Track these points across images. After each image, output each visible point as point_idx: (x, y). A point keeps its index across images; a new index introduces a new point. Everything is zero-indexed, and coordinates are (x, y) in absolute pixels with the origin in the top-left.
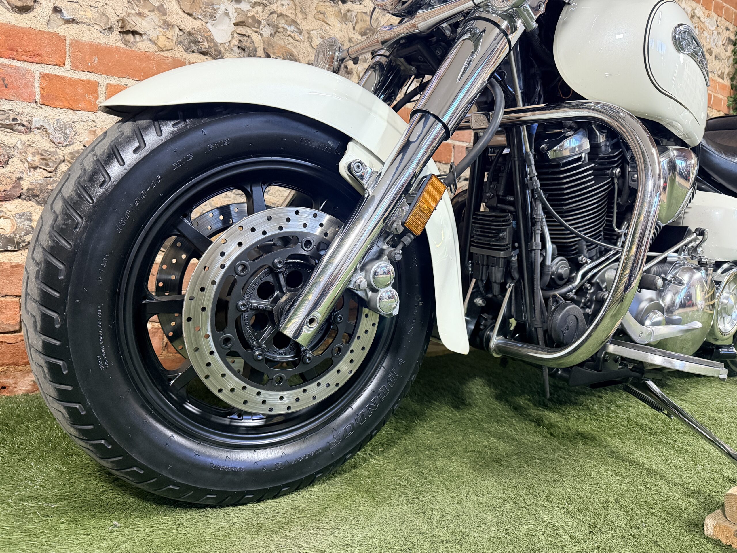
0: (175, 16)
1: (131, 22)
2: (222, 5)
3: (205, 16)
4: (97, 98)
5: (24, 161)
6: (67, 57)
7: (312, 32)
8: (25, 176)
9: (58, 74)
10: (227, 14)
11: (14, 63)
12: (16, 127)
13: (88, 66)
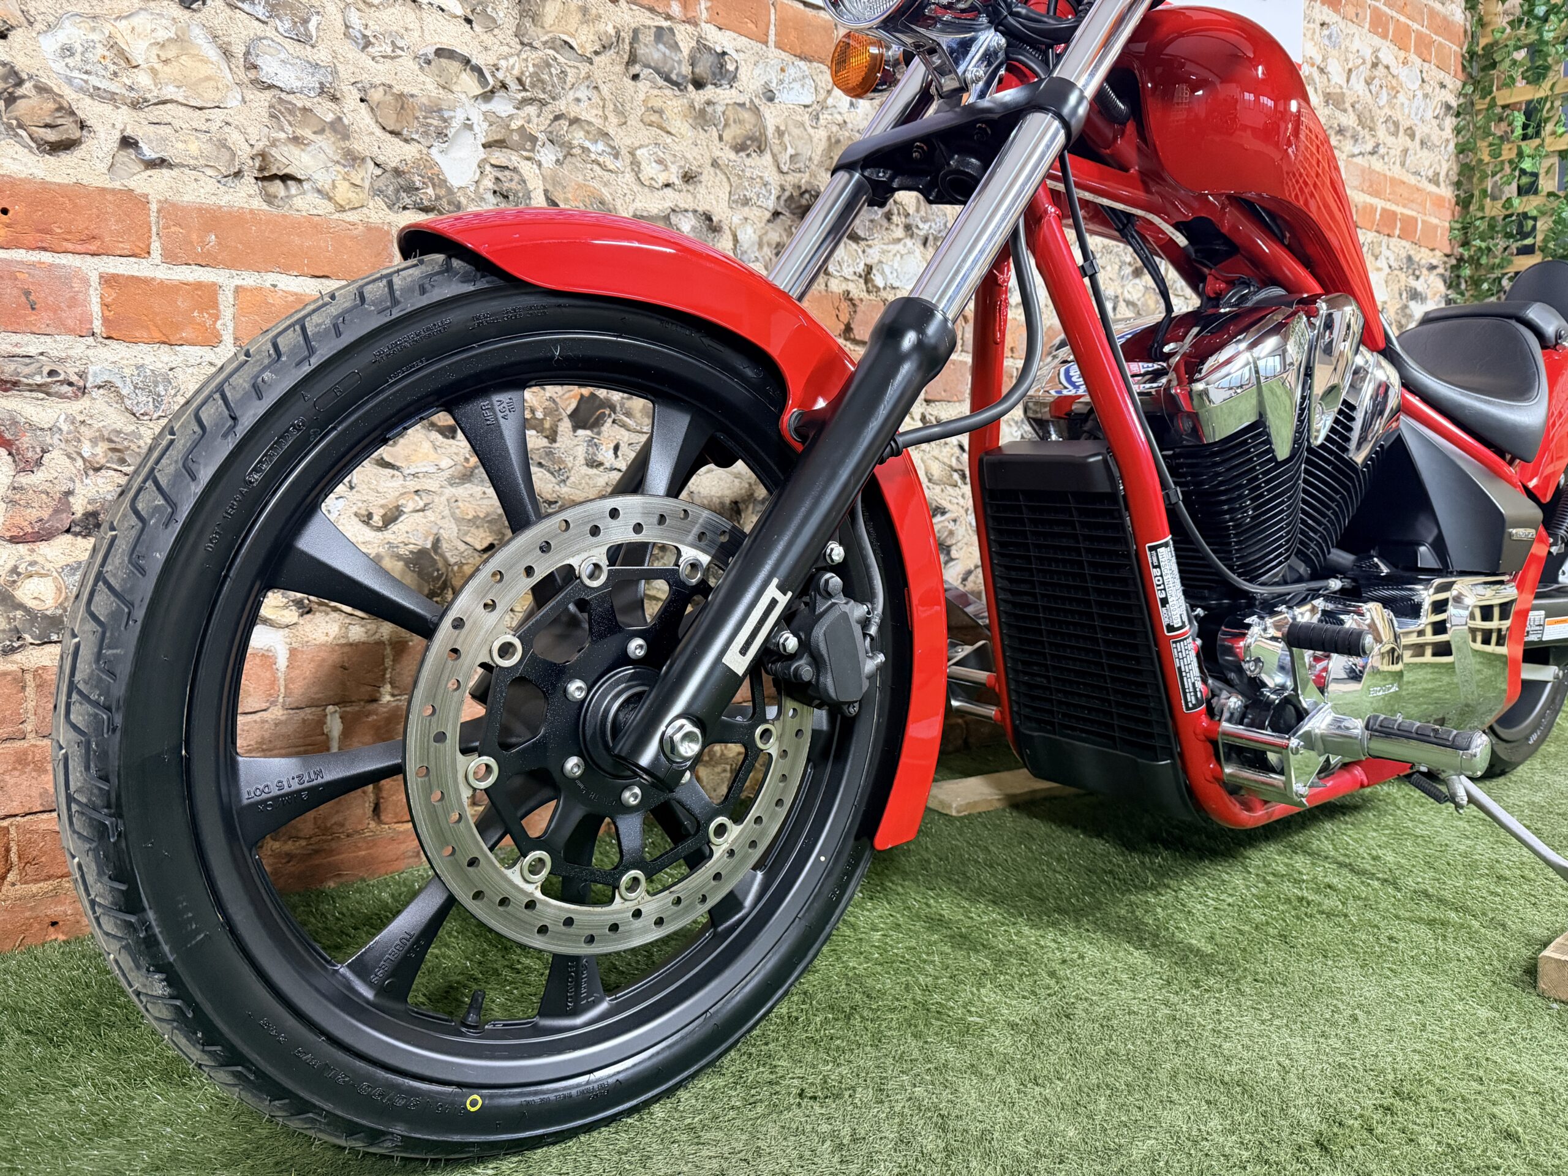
0: (366, 139)
1: (279, 157)
2: (458, 110)
3: (426, 134)
4: (217, 317)
5: (75, 455)
6: (154, 237)
7: (638, 152)
8: (79, 488)
9: (136, 274)
10: (468, 126)
11: (46, 257)
12: (55, 388)
13: (197, 254)
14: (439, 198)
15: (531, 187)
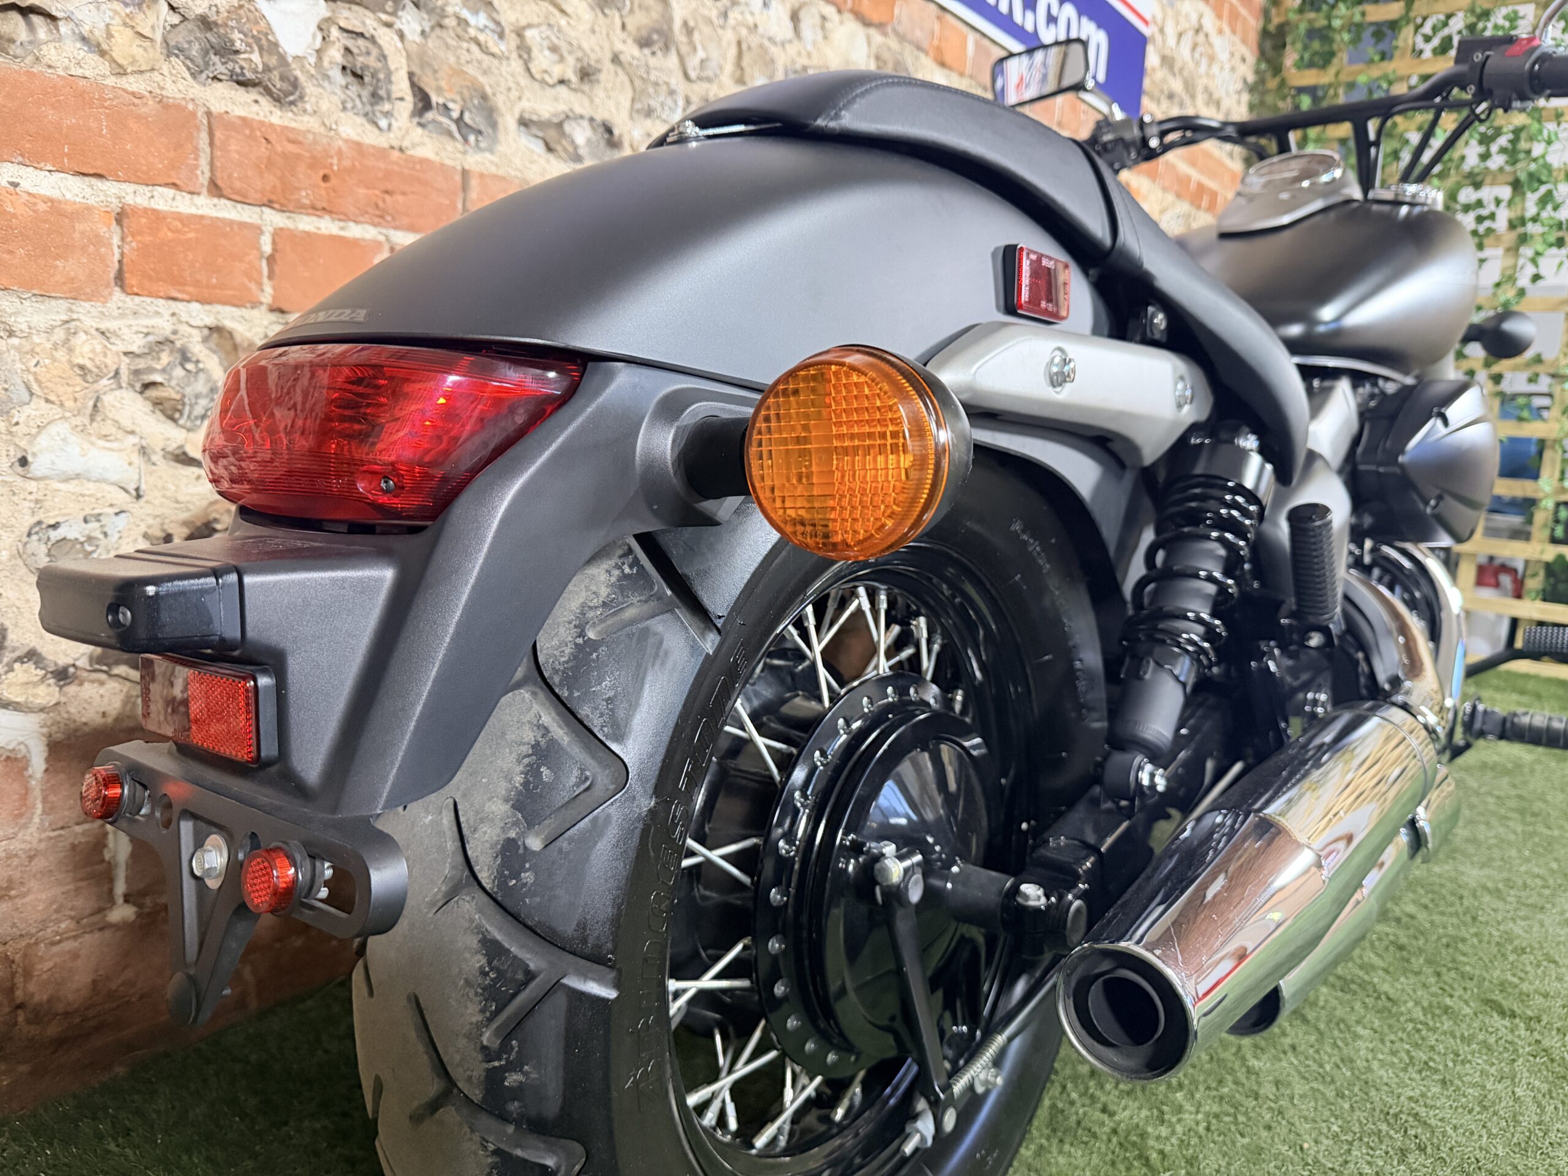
7: (529, 34)
14: (267, 69)
15: (392, 67)
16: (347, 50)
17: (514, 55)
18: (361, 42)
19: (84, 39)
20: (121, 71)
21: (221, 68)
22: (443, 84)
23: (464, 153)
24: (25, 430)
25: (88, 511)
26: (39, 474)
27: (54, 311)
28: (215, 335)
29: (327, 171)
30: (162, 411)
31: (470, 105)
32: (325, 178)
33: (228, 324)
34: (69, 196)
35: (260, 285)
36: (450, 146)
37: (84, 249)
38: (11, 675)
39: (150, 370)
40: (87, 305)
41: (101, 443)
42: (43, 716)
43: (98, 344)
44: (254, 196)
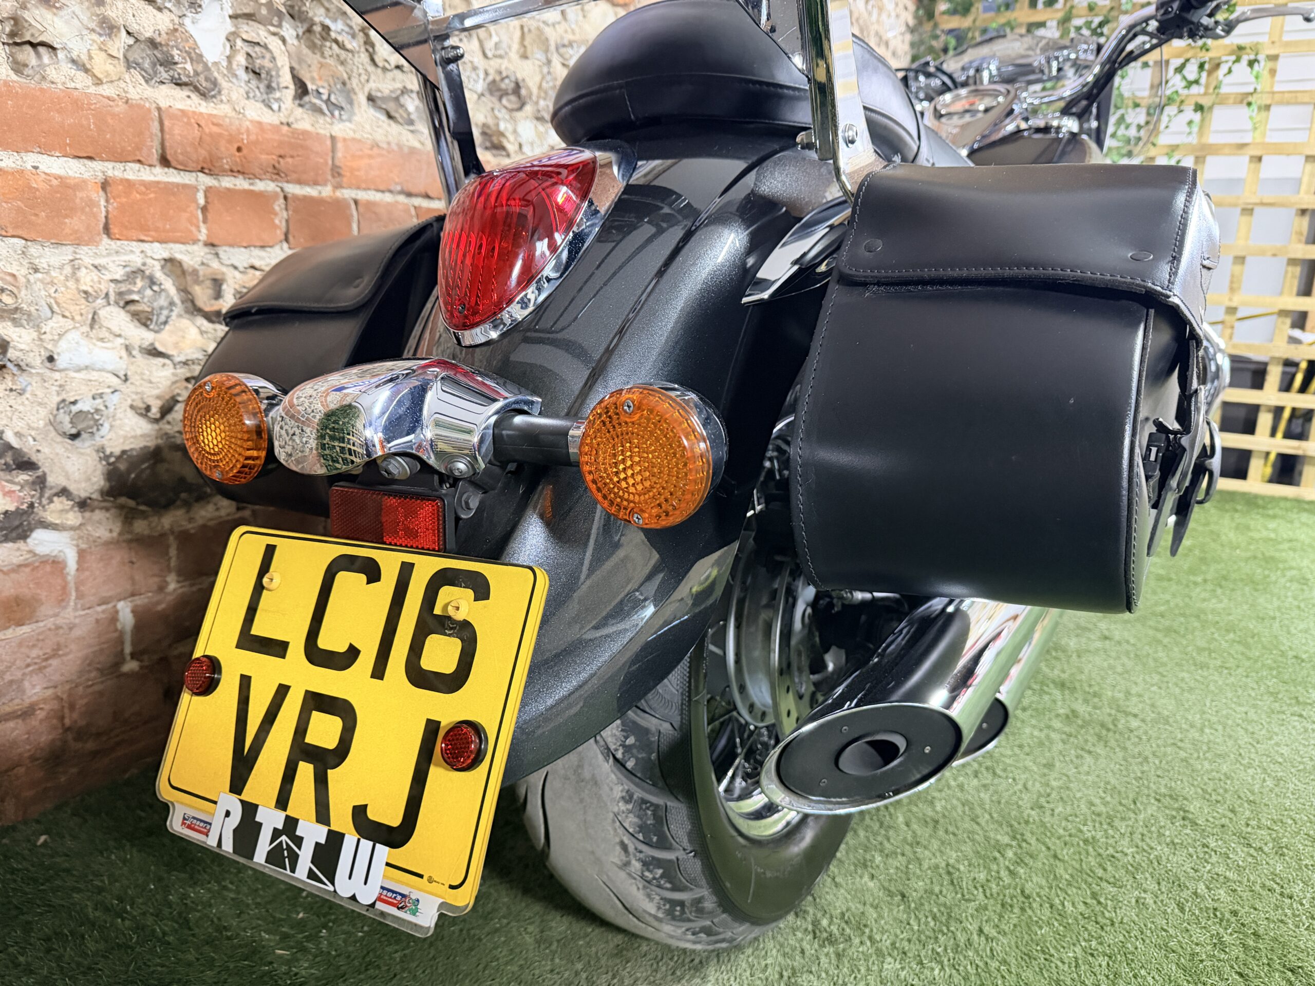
14: (197, 74)
15: (279, 64)
16: (248, 54)
17: (363, 49)
18: (257, 49)
19: (73, 61)
20: (98, 82)
21: (165, 75)
22: (315, 75)
23: (332, 124)
24: (50, 337)
25: (94, 391)
26: (61, 367)
27: (64, 254)
28: (169, 264)
29: (240, 144)
30: (139, 320)
31: (334, 89)
32: (239, 149)
33: (178, 256)
34: (71, 173)
35: (198, 227)
36: (321, 120)
37: (83, 210)
38: (52, 505)
39: (130, 292)
40: (85, 248)
41: (99, 344)
42: (72, 533)
43: (95, 275)
44: (192, 165)
